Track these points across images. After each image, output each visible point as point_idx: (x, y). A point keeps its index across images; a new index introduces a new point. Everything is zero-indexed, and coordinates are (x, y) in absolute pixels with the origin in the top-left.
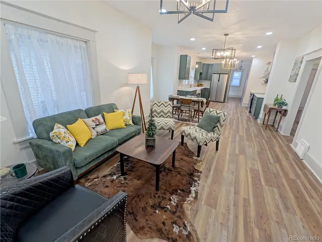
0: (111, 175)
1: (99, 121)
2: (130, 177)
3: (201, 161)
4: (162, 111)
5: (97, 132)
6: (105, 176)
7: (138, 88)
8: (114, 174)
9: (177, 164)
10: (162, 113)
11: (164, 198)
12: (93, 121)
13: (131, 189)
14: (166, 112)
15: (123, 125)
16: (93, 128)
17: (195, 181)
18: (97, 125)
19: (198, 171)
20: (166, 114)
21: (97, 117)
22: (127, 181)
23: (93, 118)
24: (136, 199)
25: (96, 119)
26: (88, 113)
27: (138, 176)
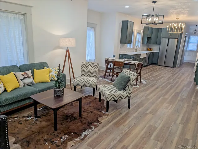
0: (28, 117)
1: (27, 74)
2: (41, 120)
3: (108, 115)
4: (89, 71)
5: (24, 83)
6: (23, 117)
7: (68, 51)
8: (31, 117)
9: (84, 115)
10: (89, 73)
11: (57, 136)
12: (22, 74)
13: (37, 127)
14: (92, 72)
15: (48, 80)
16: (21, 80)
17: (91, 128)
18: (24, 78)
19: (99, 122)
20: (92, 74)
21: (27, 72)
22: (37, 122)
23: (23, 73)
24: (36, 134)
25: (26, 73)
26: (21, 69)
27: (47, 120)
